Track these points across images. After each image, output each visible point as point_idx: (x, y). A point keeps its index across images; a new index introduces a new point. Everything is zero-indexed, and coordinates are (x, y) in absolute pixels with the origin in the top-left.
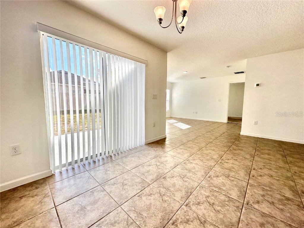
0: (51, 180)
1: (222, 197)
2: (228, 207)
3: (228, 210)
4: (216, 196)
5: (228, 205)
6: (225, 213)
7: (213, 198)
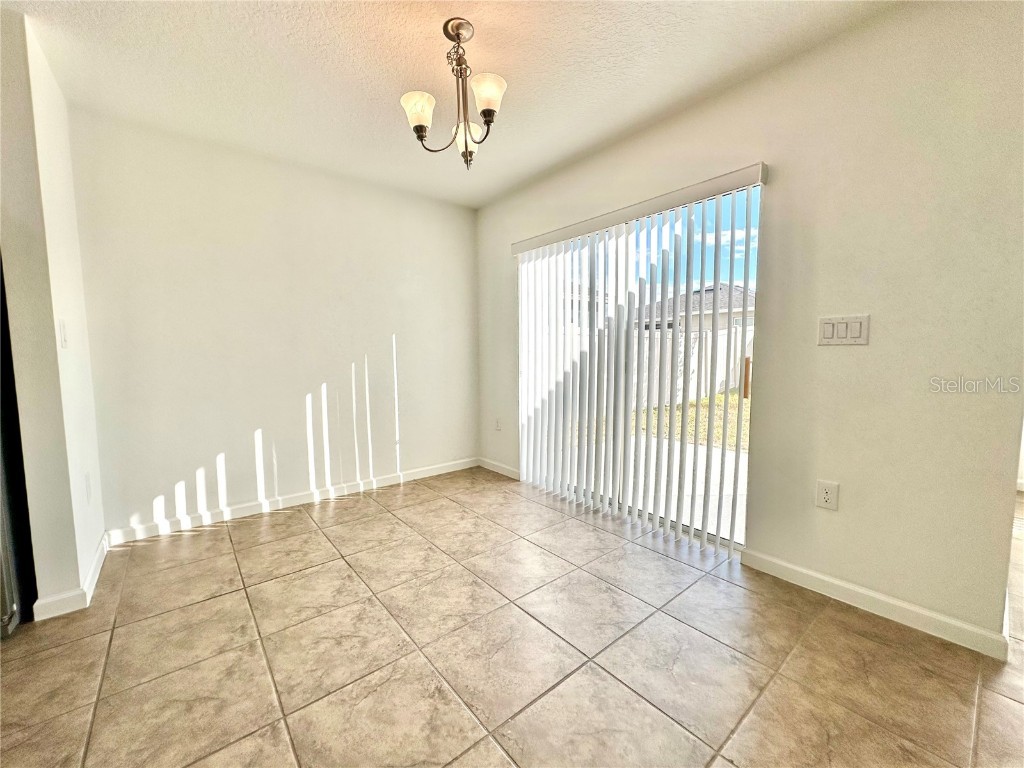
0: (512, 486)
1: (340, 673)
2: (308, 667)
3: (304, 662)
4: (352, 662)
5: (312, 671)
6: (304, 650)
7: (354, 652)
